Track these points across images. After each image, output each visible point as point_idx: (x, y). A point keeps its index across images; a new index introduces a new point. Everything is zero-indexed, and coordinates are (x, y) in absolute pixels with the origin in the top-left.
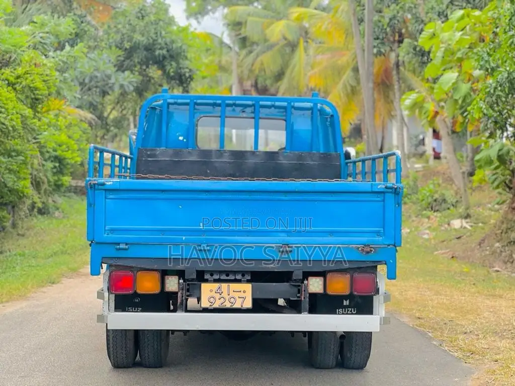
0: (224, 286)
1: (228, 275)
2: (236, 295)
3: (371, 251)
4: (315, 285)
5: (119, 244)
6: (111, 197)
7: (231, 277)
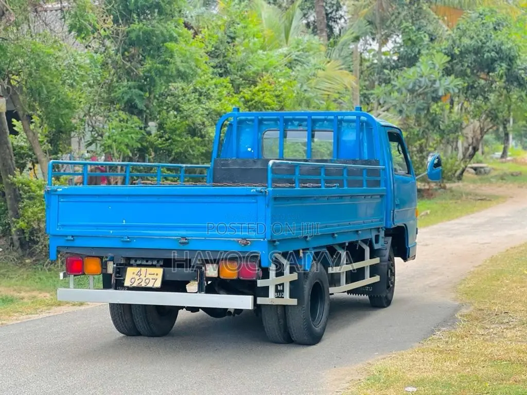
0: (143, 269)
1: (146, 261)
2: (151, 277)
3: (248, 243)
4: (211, 271)
5: (67, 236)
6: (62, 200)
7: (150, 263)
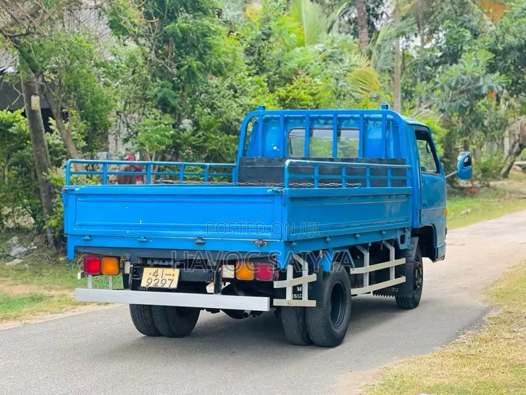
0: (160, 270)
1: (162, 261)
2: (167, 277)
3: (264, 244)
4: (228, 272)
5: (84, 236)
6: (79, 199)
7: (166, 263)
